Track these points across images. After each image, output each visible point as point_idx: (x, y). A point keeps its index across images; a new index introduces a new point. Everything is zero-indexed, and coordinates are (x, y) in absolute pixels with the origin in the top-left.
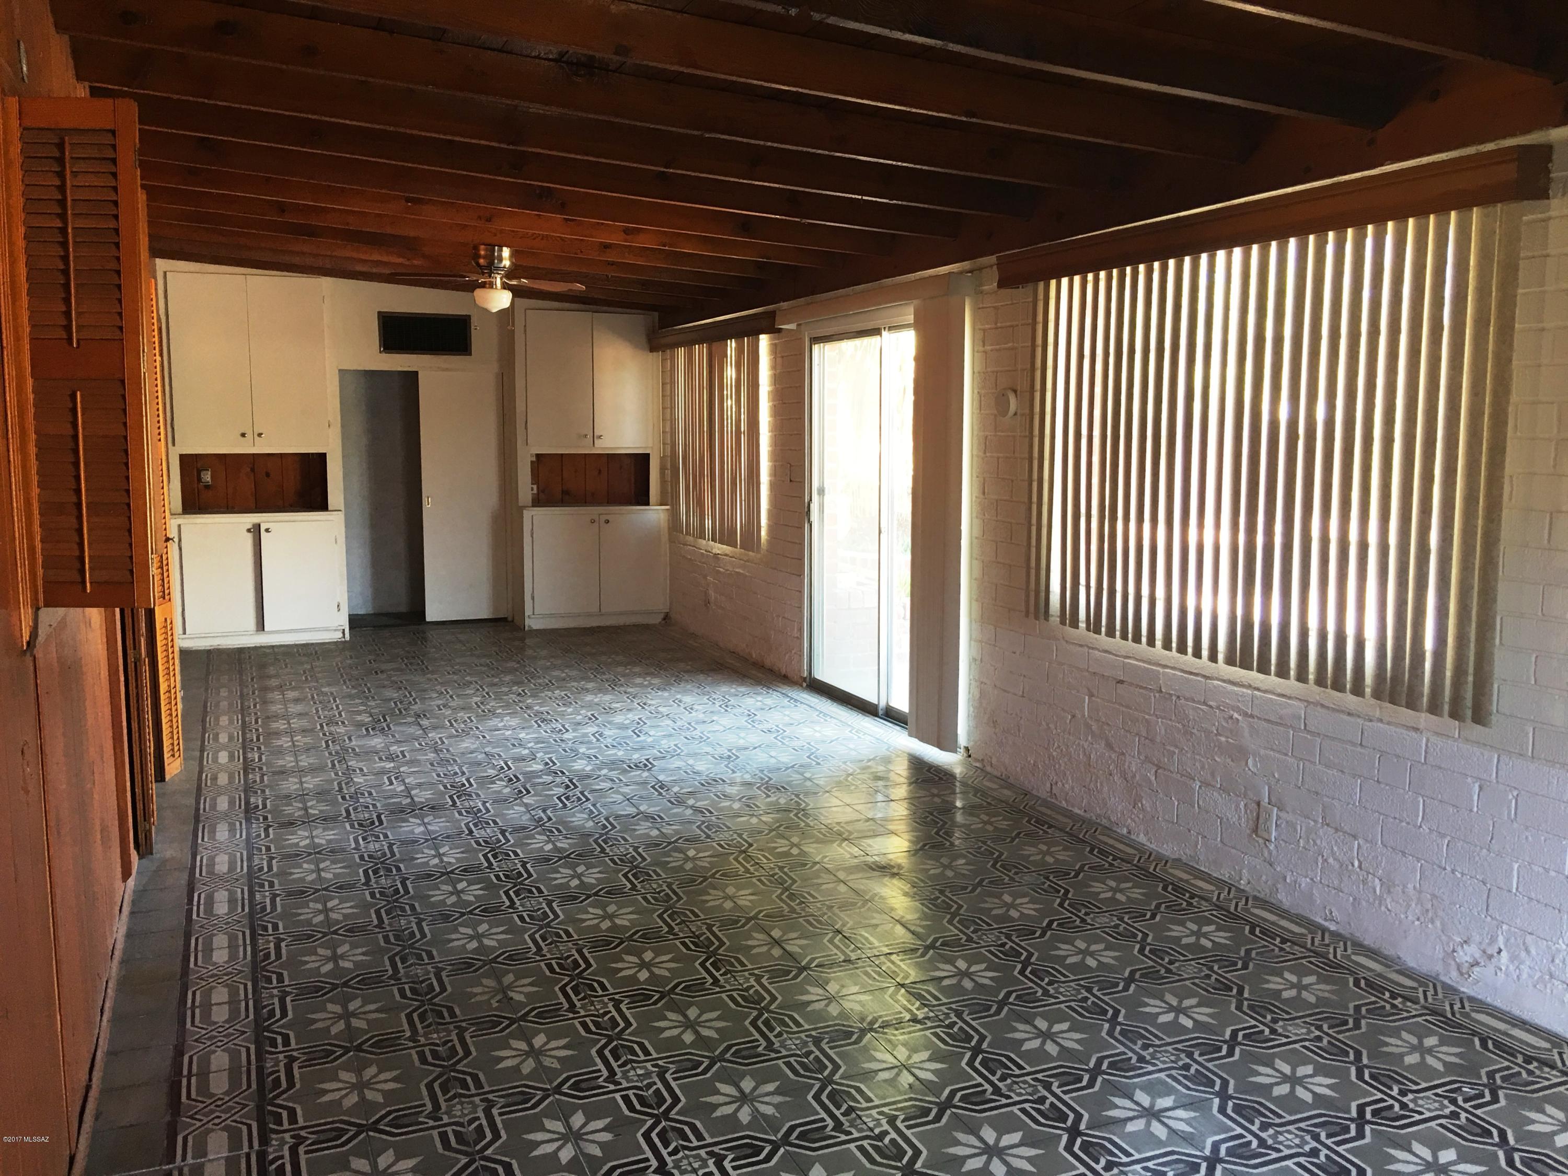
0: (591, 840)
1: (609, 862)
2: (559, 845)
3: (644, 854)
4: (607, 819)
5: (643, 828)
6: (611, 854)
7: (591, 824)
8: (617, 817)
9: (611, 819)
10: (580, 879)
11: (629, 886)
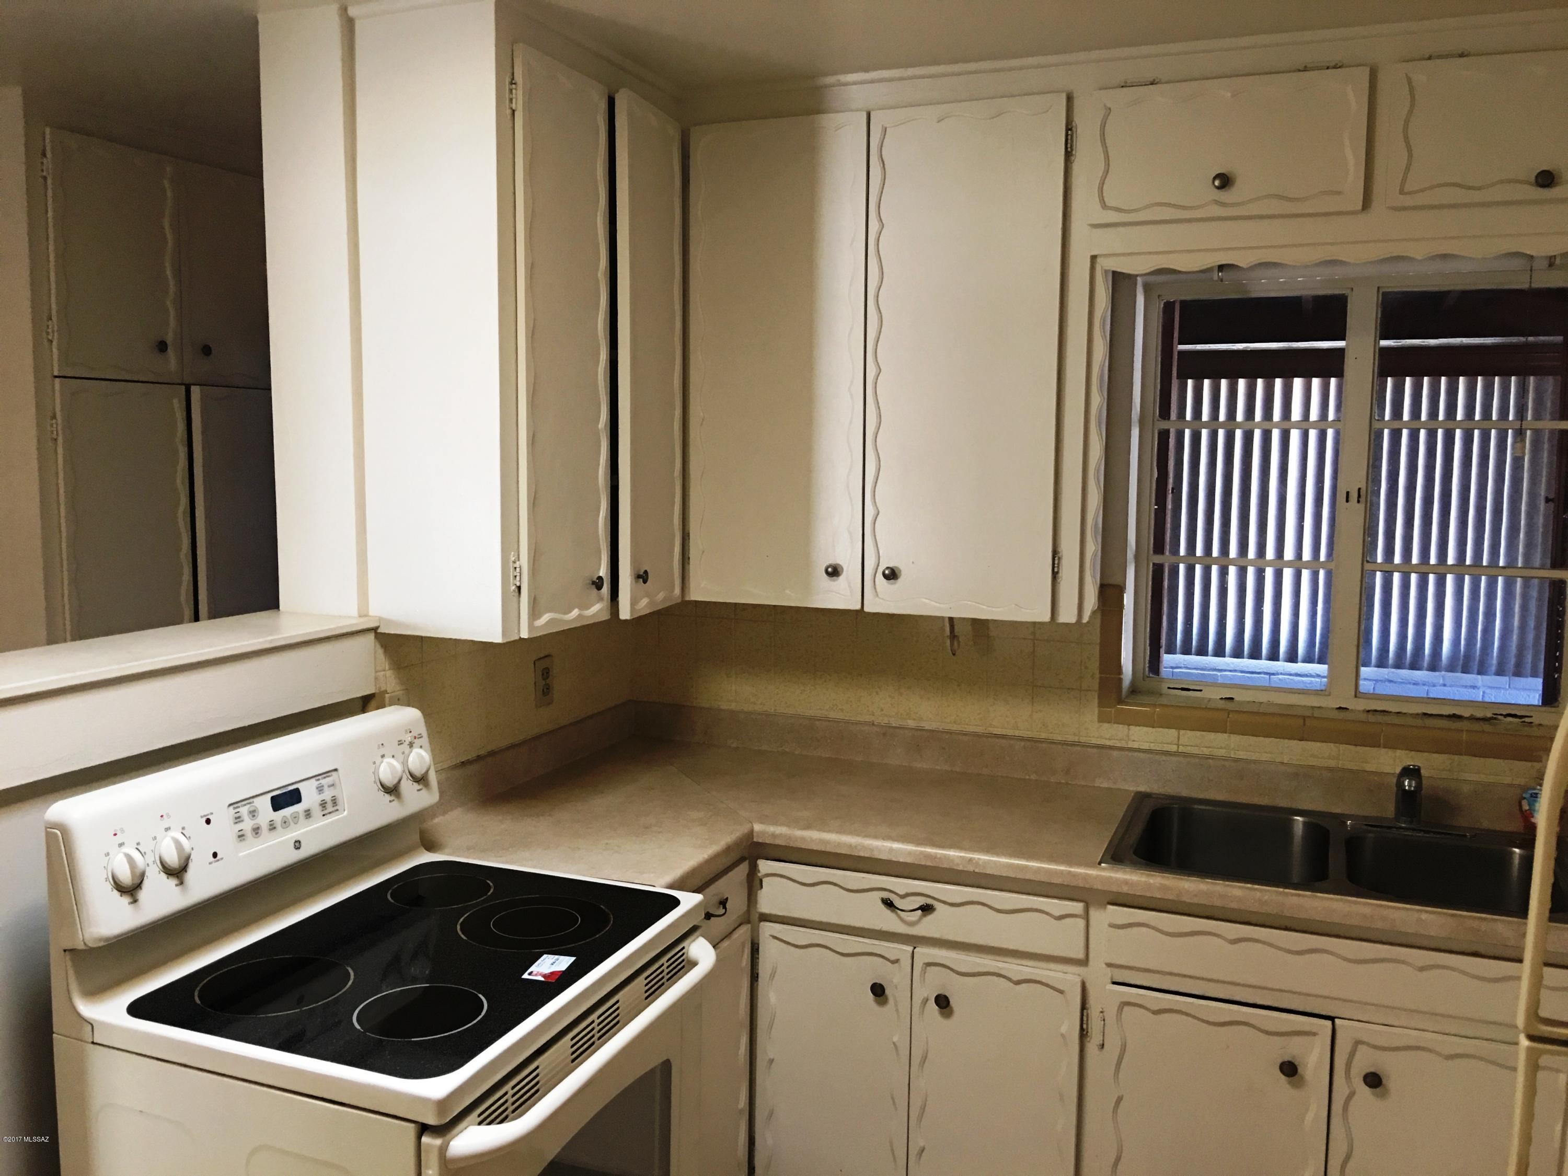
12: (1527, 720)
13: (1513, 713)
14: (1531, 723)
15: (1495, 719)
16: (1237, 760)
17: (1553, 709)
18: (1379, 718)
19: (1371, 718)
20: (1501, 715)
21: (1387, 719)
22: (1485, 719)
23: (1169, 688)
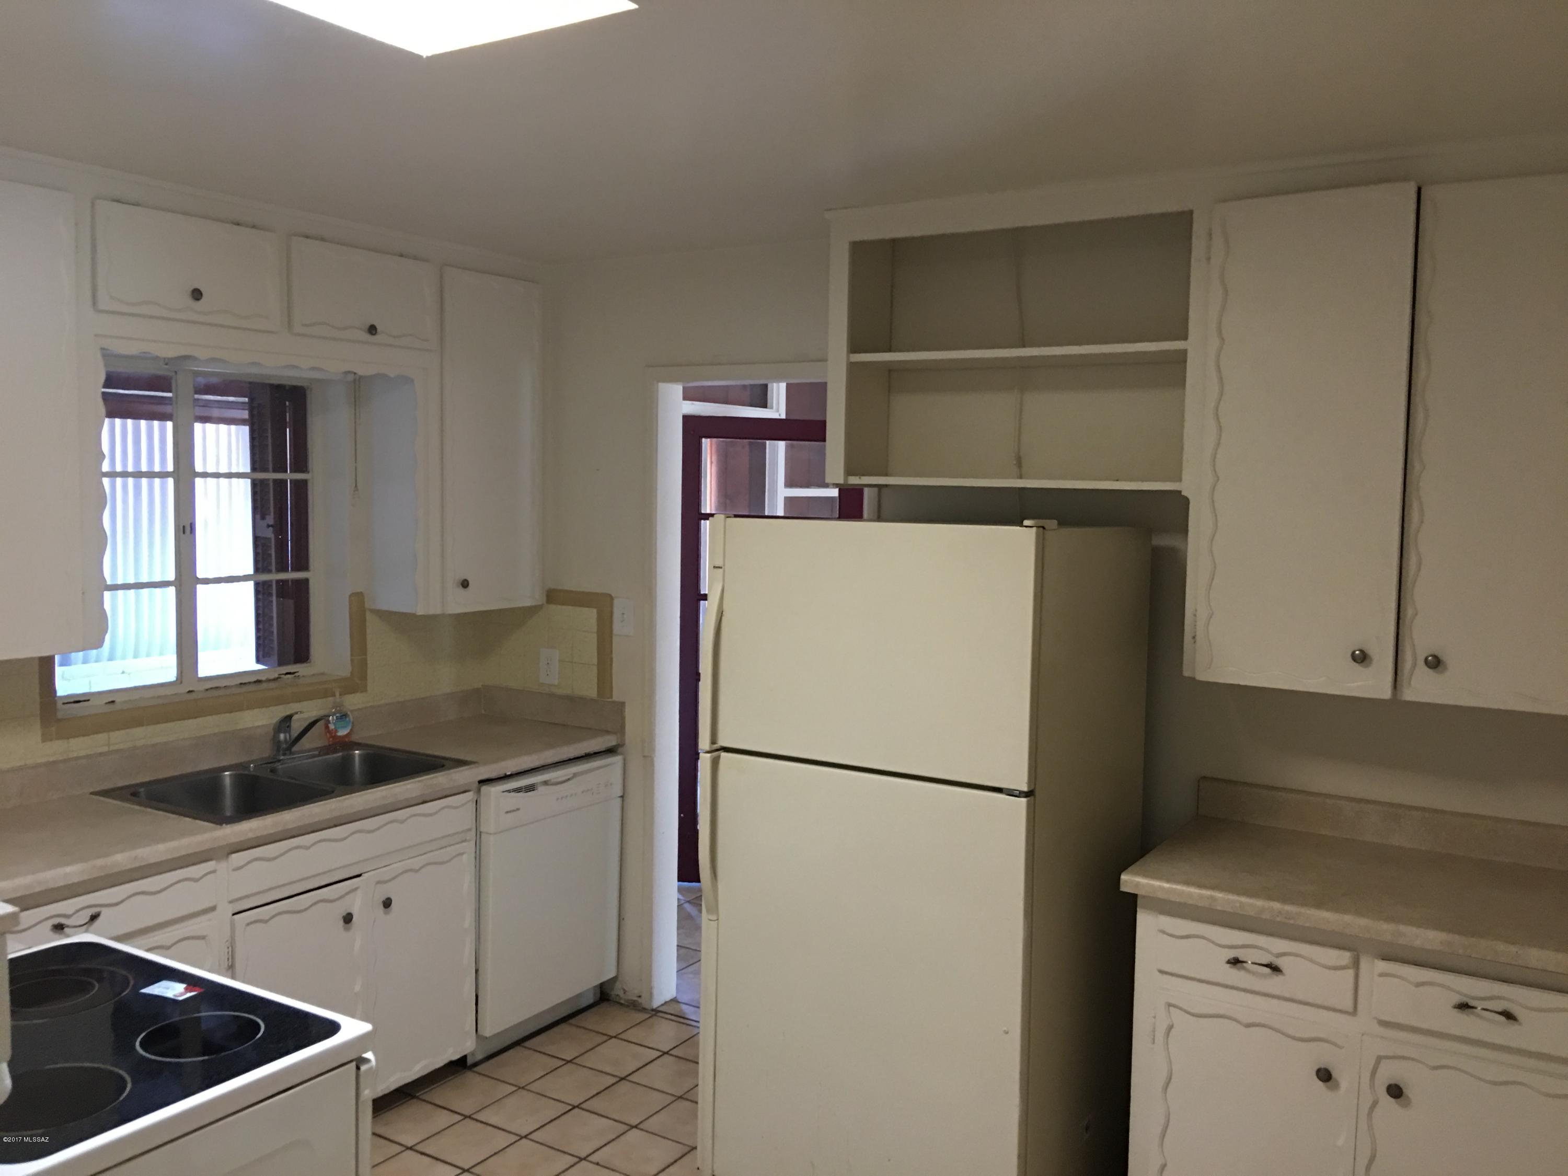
12: (297, 674)
13: (289, 671)
14: (299, 676)
15: (280, 678)
16: (154, 745)
17: (308, 665)
18: (215, 693)
19: (210, 694)
20: (283, 674)
21: (221, 693)
22: (275, 680)
23: (64, 704)
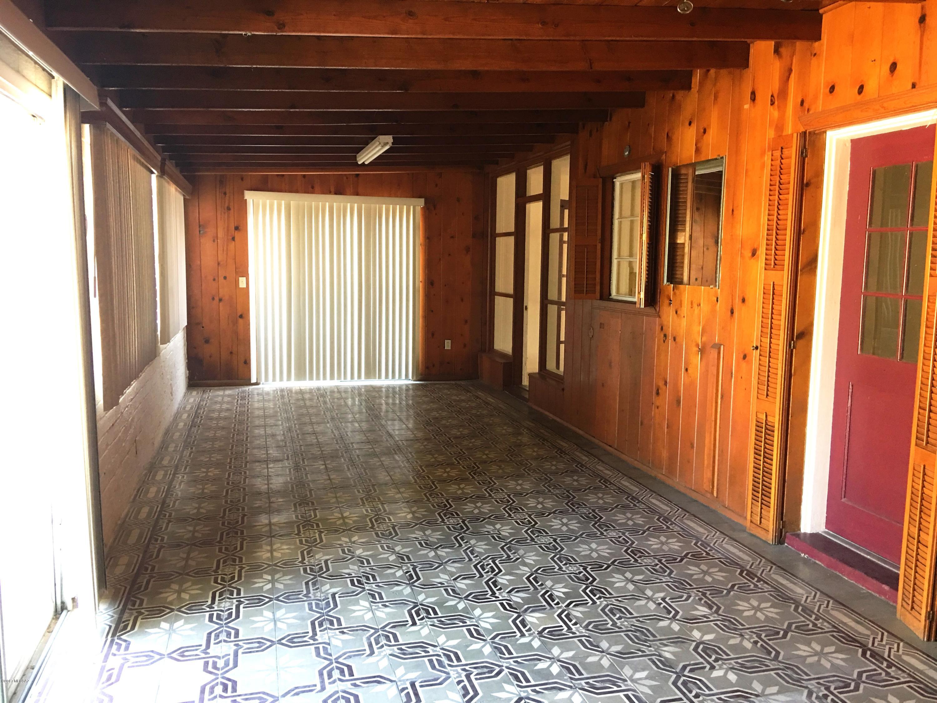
0: (471, 529)
1: (460, 514)
2: (492, 527)
3: (439, 518)
4: (460, 545)
5: (435, 536)
6: (458, 519)
7: (473, 542)
8: (452, 547)
9: (457, 545)
10: (477, 506)
11: (450, 501)
